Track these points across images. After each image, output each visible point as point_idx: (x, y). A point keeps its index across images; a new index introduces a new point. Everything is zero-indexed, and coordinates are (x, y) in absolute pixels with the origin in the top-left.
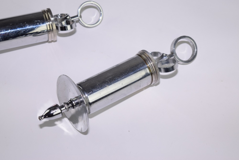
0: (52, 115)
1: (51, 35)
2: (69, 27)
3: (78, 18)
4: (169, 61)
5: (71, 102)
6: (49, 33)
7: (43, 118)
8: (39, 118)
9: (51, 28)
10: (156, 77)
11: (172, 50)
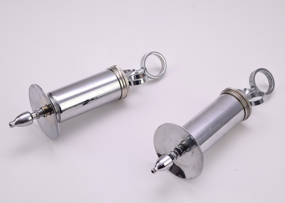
1: (125, 91)
4: (256, 94)
5: (177, 149)
7: (157, 169)
8: (152, 171)
9: (125, 85)
10: (249, 112)
11: (252, 84)
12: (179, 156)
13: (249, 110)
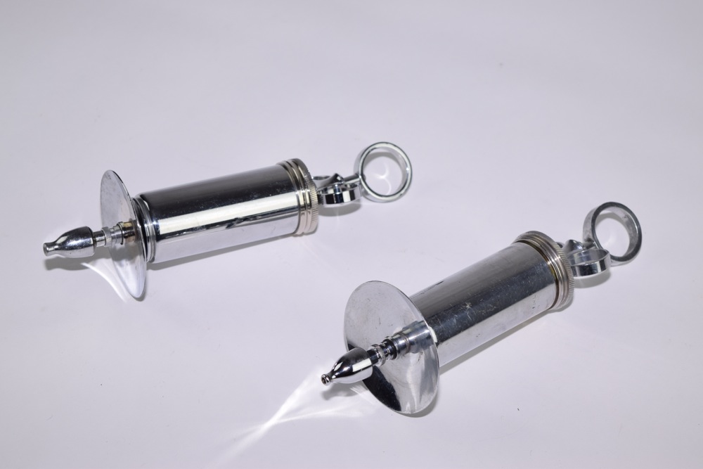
0: (350, 373)
1: (306, 216)
2: (346, 195)
3: (358, 180)
4: (591, 254)
5: (389, 342)
6: (302, 212)
7: (334, 377)
8: (323, 379)
9: (308, 202)
10: (566, 288)
11: (588, 233)
12: (390, 357)
13: (568, 289)
